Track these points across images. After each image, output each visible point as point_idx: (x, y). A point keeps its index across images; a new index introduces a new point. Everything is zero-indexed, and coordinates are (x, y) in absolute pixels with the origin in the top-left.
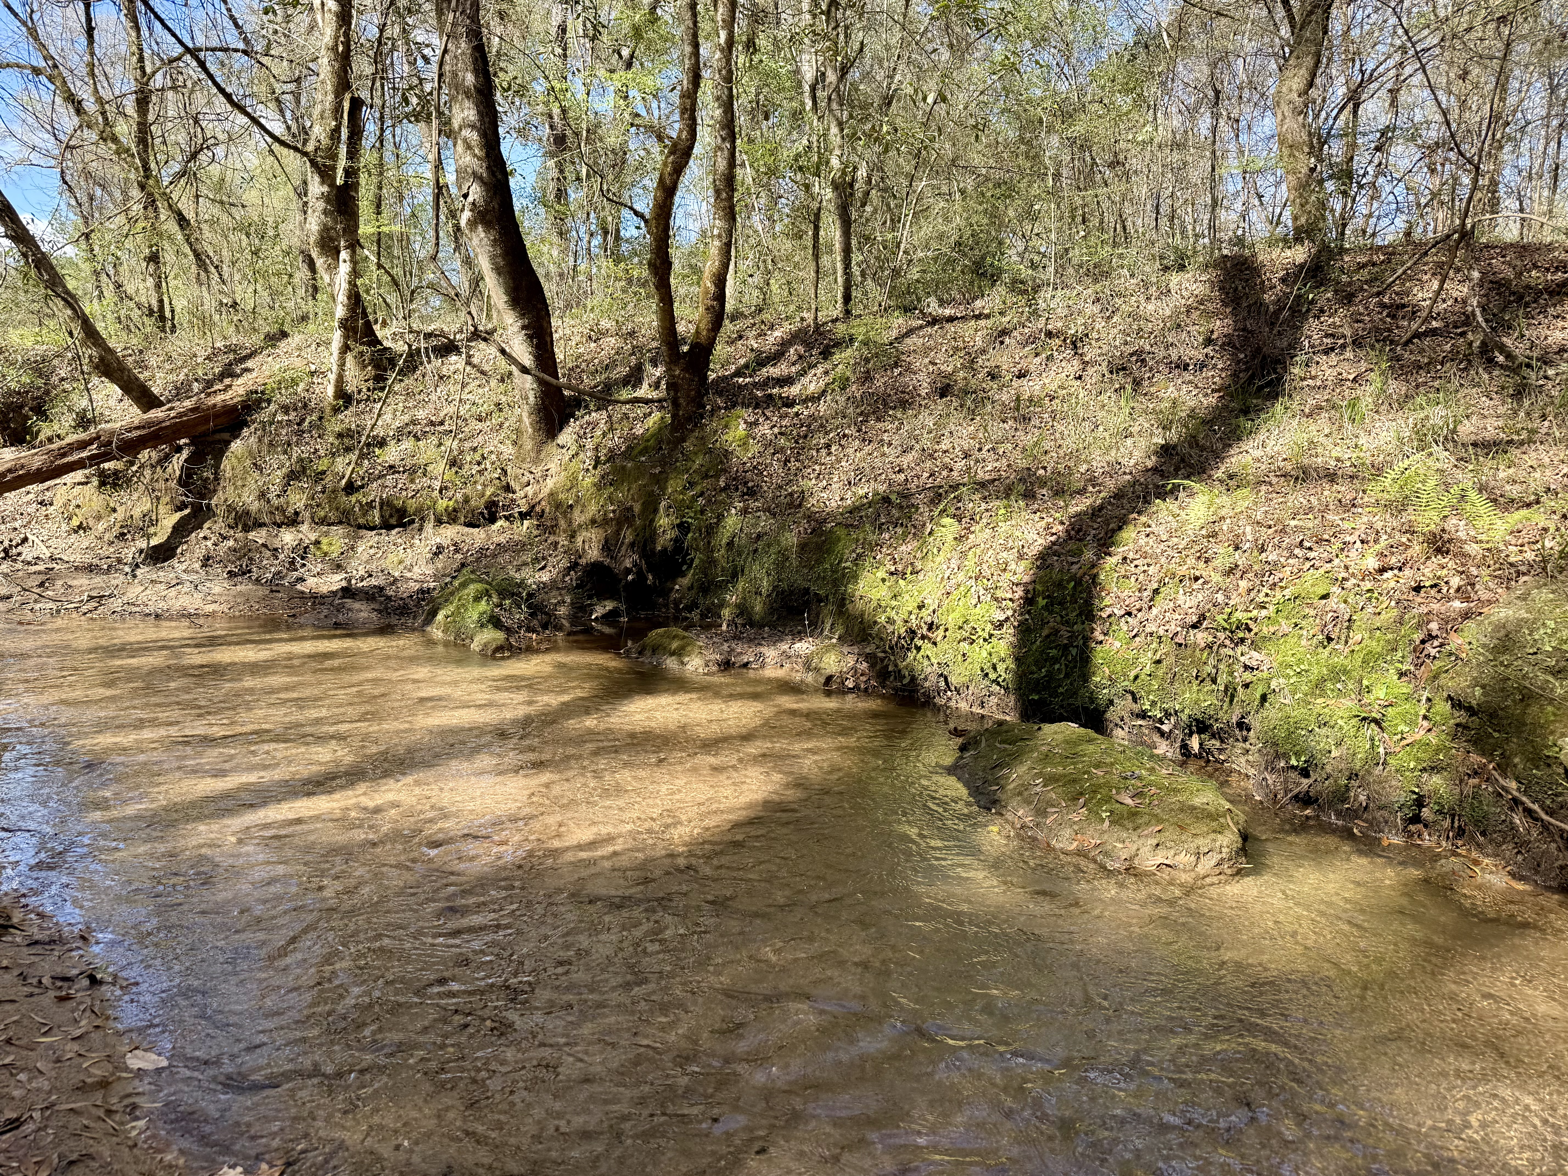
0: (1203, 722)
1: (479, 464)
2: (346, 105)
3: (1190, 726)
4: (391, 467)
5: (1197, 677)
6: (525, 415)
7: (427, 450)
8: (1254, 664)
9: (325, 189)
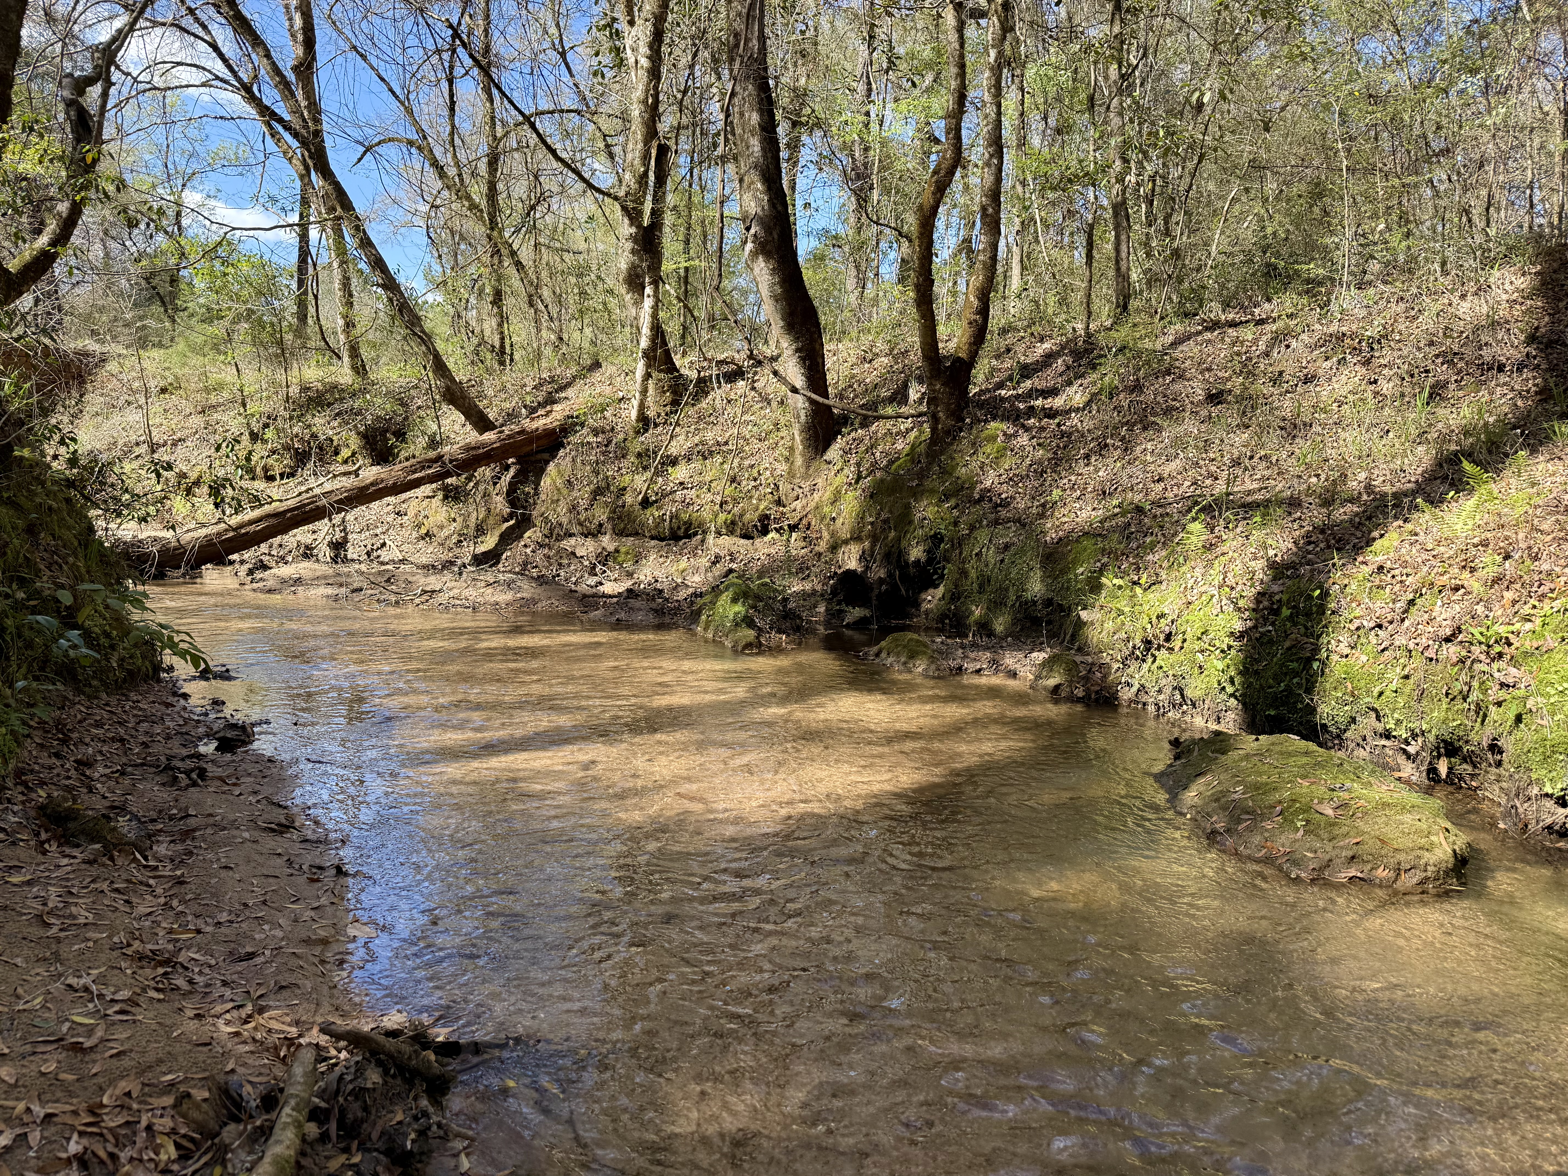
0: (1451, 744)
1: (755, 480)
2: (654, 152)
3: (1438, 748)
4: (681, 484)
5: (1447, 694)
6: (797, 433)
7: (712, 469)
8: (1510, 681)
9: (633, 230)
